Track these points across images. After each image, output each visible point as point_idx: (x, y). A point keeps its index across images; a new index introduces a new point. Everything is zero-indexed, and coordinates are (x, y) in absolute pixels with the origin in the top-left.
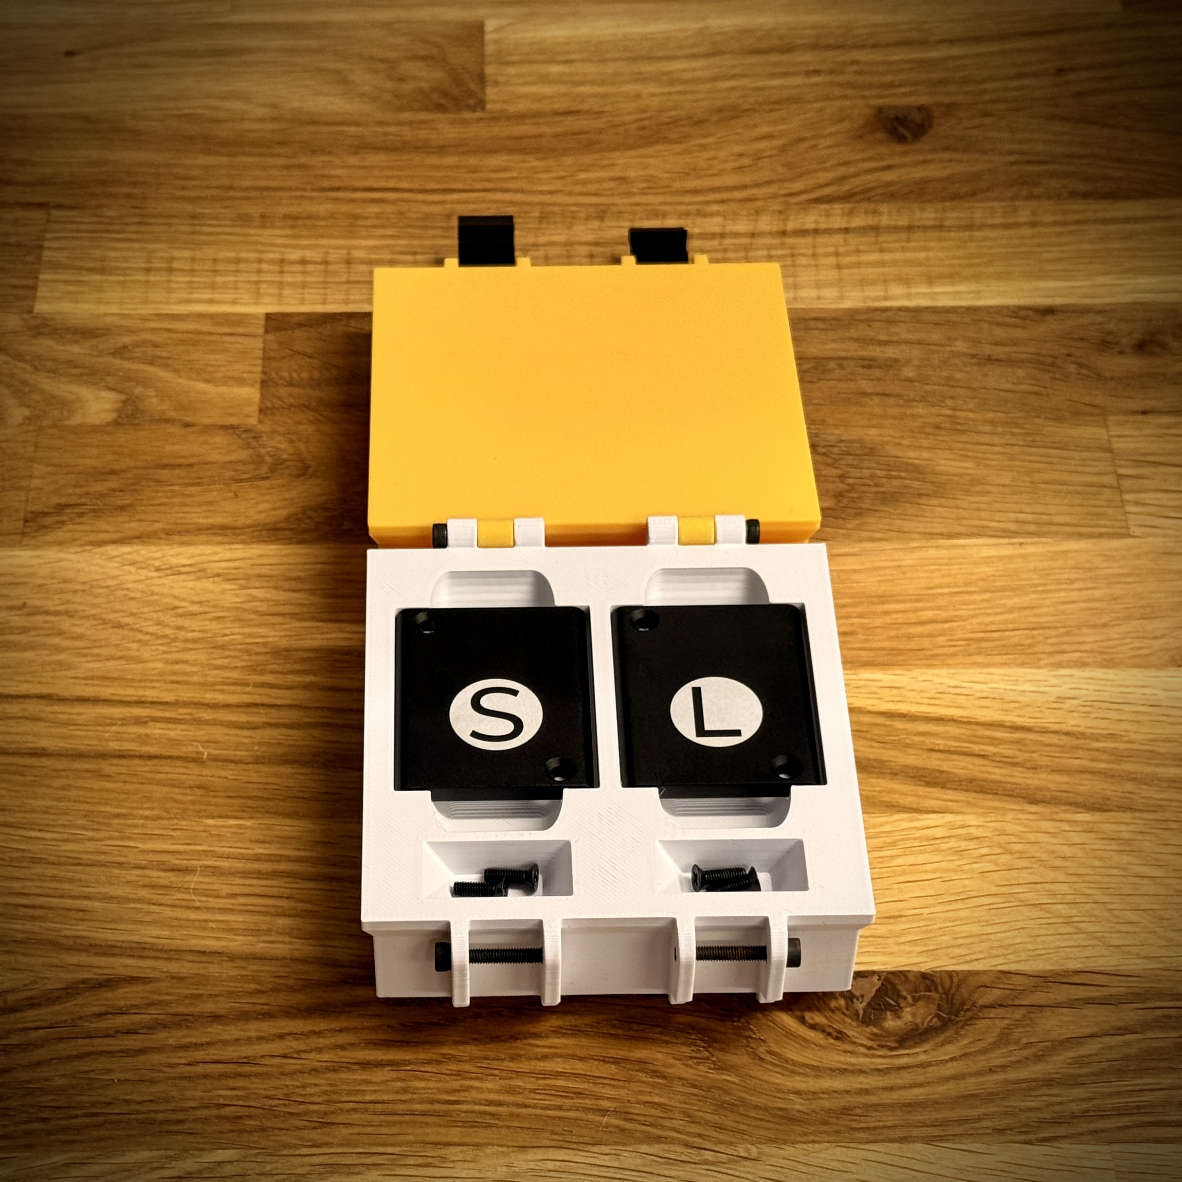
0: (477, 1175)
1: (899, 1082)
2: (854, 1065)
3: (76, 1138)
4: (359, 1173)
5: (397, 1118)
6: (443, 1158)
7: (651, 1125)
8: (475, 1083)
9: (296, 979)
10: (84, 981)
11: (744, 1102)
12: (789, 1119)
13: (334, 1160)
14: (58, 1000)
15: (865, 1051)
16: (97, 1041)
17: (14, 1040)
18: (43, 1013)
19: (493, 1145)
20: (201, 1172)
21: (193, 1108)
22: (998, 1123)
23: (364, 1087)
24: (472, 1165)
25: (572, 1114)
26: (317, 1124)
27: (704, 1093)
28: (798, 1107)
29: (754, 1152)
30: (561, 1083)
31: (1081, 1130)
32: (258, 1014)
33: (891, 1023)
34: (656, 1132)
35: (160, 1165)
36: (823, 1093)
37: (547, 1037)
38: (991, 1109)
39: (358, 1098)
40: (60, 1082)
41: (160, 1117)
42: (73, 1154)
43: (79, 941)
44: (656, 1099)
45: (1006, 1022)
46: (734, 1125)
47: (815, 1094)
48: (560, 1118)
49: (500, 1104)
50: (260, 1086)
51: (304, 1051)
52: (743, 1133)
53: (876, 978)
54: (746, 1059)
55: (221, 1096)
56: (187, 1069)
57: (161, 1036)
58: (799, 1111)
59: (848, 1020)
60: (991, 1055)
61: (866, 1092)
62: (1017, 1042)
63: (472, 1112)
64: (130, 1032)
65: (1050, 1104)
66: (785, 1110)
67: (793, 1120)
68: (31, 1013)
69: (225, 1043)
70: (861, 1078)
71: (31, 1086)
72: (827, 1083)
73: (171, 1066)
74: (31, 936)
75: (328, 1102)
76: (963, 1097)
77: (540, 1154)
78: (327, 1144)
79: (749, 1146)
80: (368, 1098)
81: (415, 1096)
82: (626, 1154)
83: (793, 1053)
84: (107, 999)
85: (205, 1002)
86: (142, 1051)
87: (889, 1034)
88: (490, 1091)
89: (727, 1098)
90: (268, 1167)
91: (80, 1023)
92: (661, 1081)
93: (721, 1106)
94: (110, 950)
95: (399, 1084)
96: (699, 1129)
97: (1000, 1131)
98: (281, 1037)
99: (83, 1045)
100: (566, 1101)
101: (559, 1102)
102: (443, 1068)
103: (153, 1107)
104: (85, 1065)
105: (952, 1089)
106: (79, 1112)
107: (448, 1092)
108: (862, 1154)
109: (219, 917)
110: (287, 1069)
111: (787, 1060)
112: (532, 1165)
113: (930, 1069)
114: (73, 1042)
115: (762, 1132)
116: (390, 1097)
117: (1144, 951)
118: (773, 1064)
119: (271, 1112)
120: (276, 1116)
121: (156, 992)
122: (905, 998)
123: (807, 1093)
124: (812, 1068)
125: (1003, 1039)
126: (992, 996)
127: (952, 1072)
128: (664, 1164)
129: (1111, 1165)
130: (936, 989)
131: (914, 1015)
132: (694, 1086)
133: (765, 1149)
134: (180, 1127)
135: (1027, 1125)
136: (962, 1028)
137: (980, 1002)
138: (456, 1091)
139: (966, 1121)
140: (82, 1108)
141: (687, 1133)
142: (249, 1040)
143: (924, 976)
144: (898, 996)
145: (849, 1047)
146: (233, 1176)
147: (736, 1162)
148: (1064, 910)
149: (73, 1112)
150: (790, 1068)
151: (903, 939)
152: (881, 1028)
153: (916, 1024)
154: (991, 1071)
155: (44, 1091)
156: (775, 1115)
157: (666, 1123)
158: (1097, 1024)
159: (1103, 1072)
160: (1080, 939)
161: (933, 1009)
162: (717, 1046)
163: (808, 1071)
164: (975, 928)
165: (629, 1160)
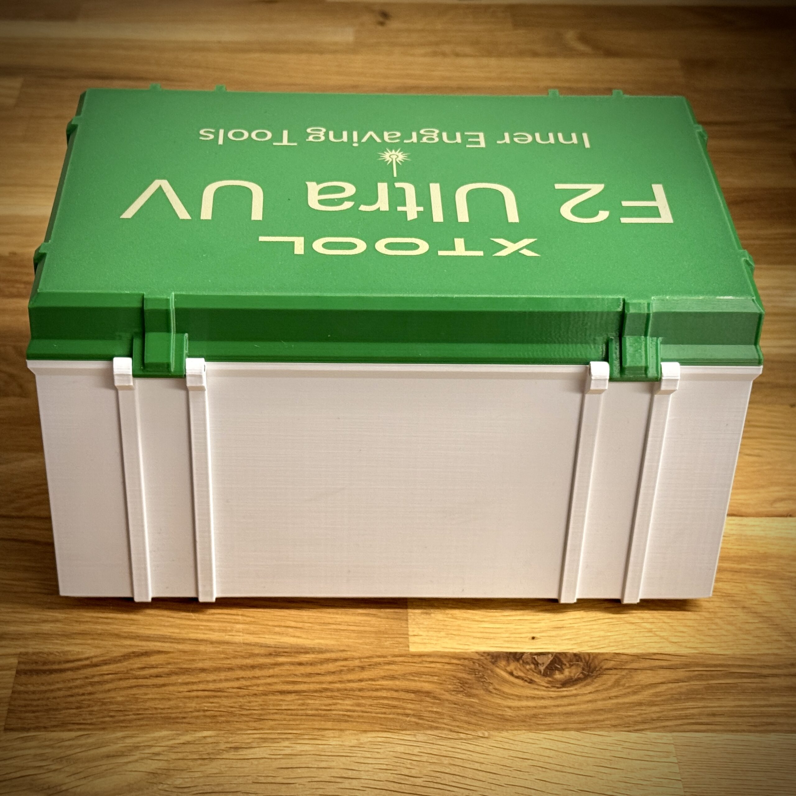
0: (341, 743)
1: (562, 703)
2: (538, 695)
3: (129, 725)
4: (278, 742)
5: (298, 717)
6: (323, 736)
7: (432, 721)
8: (340, 701)
9: (246, 653)
10: (133, 653)
11: (481, 712)
12: (504, 719)
13: (265, 736)
14: (120, 661)
15: (544, 688)
16: (140, 680)
17: (96, 679)
18: (112, 667)
19: (349, 730)
20: (195, 741)
21: (191, 712)
22: (614, 722)
23: (281, 703)
24: (338, 739)
25: (391, 716)
26: (256, 720)
27: (459, 707)
28: (509, 714)
29: (486, 734)
30: (386, 702)
31: (656, 726)
32: (226, 668)
33: (558, 676)
34: (435, 725)
35: (173, 738)
36: (523, 707)
37: (378, 680)
38: (609, 716)
39: (278, 708)
40: (120, 699)
41: (173, 715)
42: (126, 733)
43: (131, 634)
44: (435, 710)
45: (618, 676)
46: (476, 722)
47: (519, 708)
48: (385, 718)
49: (354, 711)
50: (225, 702)
51: (250, 686)
52: (481, 725)
53: (550, 656)
54: (482, 692)
55: (205, 706)
56: (188, 693)
57: (174, 678)
58: (510, 716)
59: (535, 674)
60: (609, 691)
61: (545, 707)
62: (623, 685)
63: (339, 715)
64: (157, 676)
65: (640, 714)
66: (503, 715)
67: (507, 720)
68: (105, 668)
69: (208, 682)
70: (542, 701)
71: (104, 701)
72: (524, 703)
73: (180, 692)
74: (106, 632)
75: (262, 709)
76: (595, 710)
77: (374, 734)
78: (262, 729)
79: (484, 732)
80: (284, 708)
81: (308, 707)
82: (419, 735)
83: (506, 689)
84: (146, 661)
85: (198, 663)
86: (164, 685)
87: (557, 681)
88: (347, 705)
89: (472, 709)
90: (230, 739)
91: (131, 672)
92: (438, 701)
93: (469, 713)
94: (148, 638)
95: (300, 702)
96: (458, 724)
97: (615, 726)
98: (238, 679)
99: (133, 682)
100: (387, 710)
101: (384, 710)
102: (323, 694)
103: (169, 711)
104: (134, 691)
105: (590, 706)
106: (131, 713)
107: (325, 705)
108: (543, 736)
109: (205, 624)
110: (241, 694)
111: (504, 693)
112: (369, 739)
113: (579, 697)
114: (127, 681)
115: (491, 725)
116: (295, 707)
117: (689, 645)
118: (496, 694)
119: (232, 714)
120: (235, 716)
121: (172, 658)
122: (565, 665)
123: (514, 707)
124: (517, 696)
125: (617, 683)
126: (611, 664)
127: (590, 699)
128: (440, 739)
129: (672, 742)
130: (581, 661)
131: (570, 672)
132: (455, 704)
133: (492, 733)
134: (184, 720)
135: (629, 723)
136: (595, 678)
137: (605, 667)
138: (330, 705)
139: (597, 721)
140: (132, 711)
141: (452, 726)
142: (221, 681)
143: (575, 655)
144: (561, 663)
145: (536, 687)
146: (212, 743)
147: (476, 739)
148: (648, 626)
149: (127, 713)
150: (505, 696)
151: (564, 638)
152: (553, 678)
153: (571, 676)
154: (610, 698)
155: (111, 703)
156: (498, 718)
157: (440, 721)
158: (664, 677)
159: (668, 700)
160: (656, 639)
161: (580, 670)
162: (467, 685)
163: (515, 697)
164: (602, 633)
165: (421, 737)
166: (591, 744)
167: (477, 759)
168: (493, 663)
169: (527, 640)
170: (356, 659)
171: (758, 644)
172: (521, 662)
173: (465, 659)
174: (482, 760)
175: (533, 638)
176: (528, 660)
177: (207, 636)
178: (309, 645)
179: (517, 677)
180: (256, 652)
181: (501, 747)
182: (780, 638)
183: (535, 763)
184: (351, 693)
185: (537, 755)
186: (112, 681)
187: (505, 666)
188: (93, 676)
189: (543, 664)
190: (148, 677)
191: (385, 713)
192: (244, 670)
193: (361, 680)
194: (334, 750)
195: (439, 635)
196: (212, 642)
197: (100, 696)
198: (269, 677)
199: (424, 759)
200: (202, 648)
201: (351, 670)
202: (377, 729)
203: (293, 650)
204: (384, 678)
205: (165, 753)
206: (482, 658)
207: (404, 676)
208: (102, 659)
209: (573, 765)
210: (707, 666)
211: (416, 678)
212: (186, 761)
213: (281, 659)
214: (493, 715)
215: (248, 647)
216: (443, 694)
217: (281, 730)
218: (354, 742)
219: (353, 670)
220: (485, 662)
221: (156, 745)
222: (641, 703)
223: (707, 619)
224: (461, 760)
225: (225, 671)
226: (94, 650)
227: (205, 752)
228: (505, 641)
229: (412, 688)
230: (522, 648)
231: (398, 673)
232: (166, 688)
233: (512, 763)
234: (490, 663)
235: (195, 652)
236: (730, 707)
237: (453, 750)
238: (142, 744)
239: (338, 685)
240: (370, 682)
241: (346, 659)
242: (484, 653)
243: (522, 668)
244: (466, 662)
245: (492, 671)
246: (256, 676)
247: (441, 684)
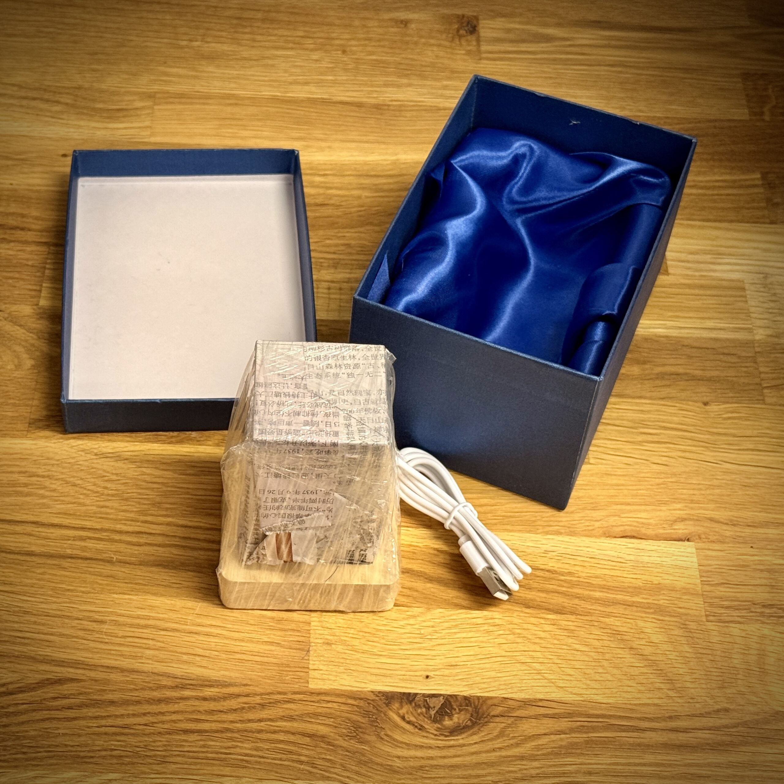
1: (449, 754)
2: (427, 744)
3: (40, 763)
5: (199, 761)
7: (325, 771)
8: (239, 744)
9: (154, 684)
10: (47, 680)
11: (372, 762)
13: (167, 781)
14: (34, 689)
15: (433, 736)
16: (53, 712)
17: (11, 709)
18: (27, 696)
19: (246, 777)
21: (99, 750)
23: (184, 744)
25: (286, 763)
26: (160, 762)
27: (352, 755)
28: (398, 765)
30: (282, 746)
32: (134, 701)
33: (447, 722)
34: (327, 774)
36: (411, 758)
37: (277, 721)
38: (492, 770)
39: (181, 749)
40: (33, 733)
41: (82, 754)
42: (37, 772)
43: (46, 658)
44: (328, 757)
45: (503, 725)
46: (366, 773)
47: (406, 758)
48: (280, 765)
49: (251, 756)
50: (133, 740)
51: (156, 723)
53: (442, 698)
54: (374, 738)
55: (113, 745)
56: (97, 729)
57: (85, 711)
58: (398, 767)
59: (426, 720)
60: (494, 742)
61: (431, 758)
62: (508, 735)
63: (237, 759)
64: (69, 708)
65: (521, 770)
66: (391, 766)
68: (20, 696)
69: (116, 716)
70: (430, 751)
71: (19, 734)
72: (413, 753)
73: (89, 727)
75: (166, 750)
76: (479, 763)
78: (164, 773)
80: (186, 749)
81: (209, 750)
83: (398, 736)
84: (58, 690)
85: (108, 694)
86: (75, 719)
87: (446, 728)
88: (246, 748)
89: (363, 758)
91: (44, 702)
92: (331, 747)
93: (360, 763)
94: (62, 663)
95: (201, 743)
96: (348, 774)
98: (144, 714)
99: (45, 714)
100: (285, 756)
101: (279, 756)
102: (224, 735)
103: (79, 749)
104: (47, 725)
105: (474, 759)
106: (42, 750)
107: (226, 748)
109: (117, 648)
110: (147, 732)
111: (394, 740)
113: (464, 748)
114: (41, 712)
115: (379, 777)
116: (197, 749)
117: (575, 691)
118: (388, 741)
119: (137, 755)
120: (140, 757)
121: (83, 687)
122: (455, 709)
123: (403, 757)
124: (405, 743)
125: (501, 734)
126: (498, 710)
127: (475, 750)
130: (471, 706)
131: (458, 718)
132: (347, 751)
134: (91, 760)
136: (482, 727)
137: (492, 714)
138: (230, 747)
140: (44, 748)
141: (342, 776)
142: (128, 716)
143: (466, 698)
144: (452, 708)
145: (425, 734)
148: (537, 666)
149: (38, 750)
150: (396, 743)
151: (457, 678)
152: (442, 725)
153: (459, 723)
154: (494, 750)
155: (25, 737)
156: (386, 769)
157: (332, 770)
158: (548, 728)
159: (549, 754)
160: (544, 682)
161: (468, 716)
162: (360, 730)
163: (404, 746)
164: (493, 674)
168: (387, 705)
169: (421, 679)
170: (258, 695)
171: (640, 692)
172: (413, 704)
173: (361, 699)
175: (427, 677)
176: (420, 703)
177: (118, 662)
178: (214, 676)
179: (409, 722)
180: (165, 683)
182: (662, 686)
184: (250, 734)
186: (26, 712)
187: (398, 709)
188: (9, 706)
189: (434, 707)
190: (60, 708)
191: (281, 759)
192: (151, 704)
193: (260, 721)
195: (339, 670)
196: (122, 670)
197: (14, 729)
198: (174, 713)
200: (113, 676)
201: (252, 708)
203: (200, 682)
204: (282, 718)
206: (377, 698)
207: (301, 718)
208: (17, 685)
210: (589, 716)
211: (313, 720)
213: (187, 693)
214: (382, 765)
215: (157, 678)
216: (337, 740)
219: (254, 708)
220: (380, 703)
222: (522, 757)
223: (595, 660)
225: (133, 704)
226: (11, 675)
228: (400, 679)
229: (309, 731)
230: (416, 689)
231: (297, 713)
232: (76, 722)
234: (384, 705)
235: (106, 682)
236: (606, 764)
239: (239, 725)
240: (269, 723)
241: (247, 695)
242: (379, 692)
243: (414, 712)
244: (362, 703)
245: (385, 715)
246: (162, 711)
247: (336, 727)
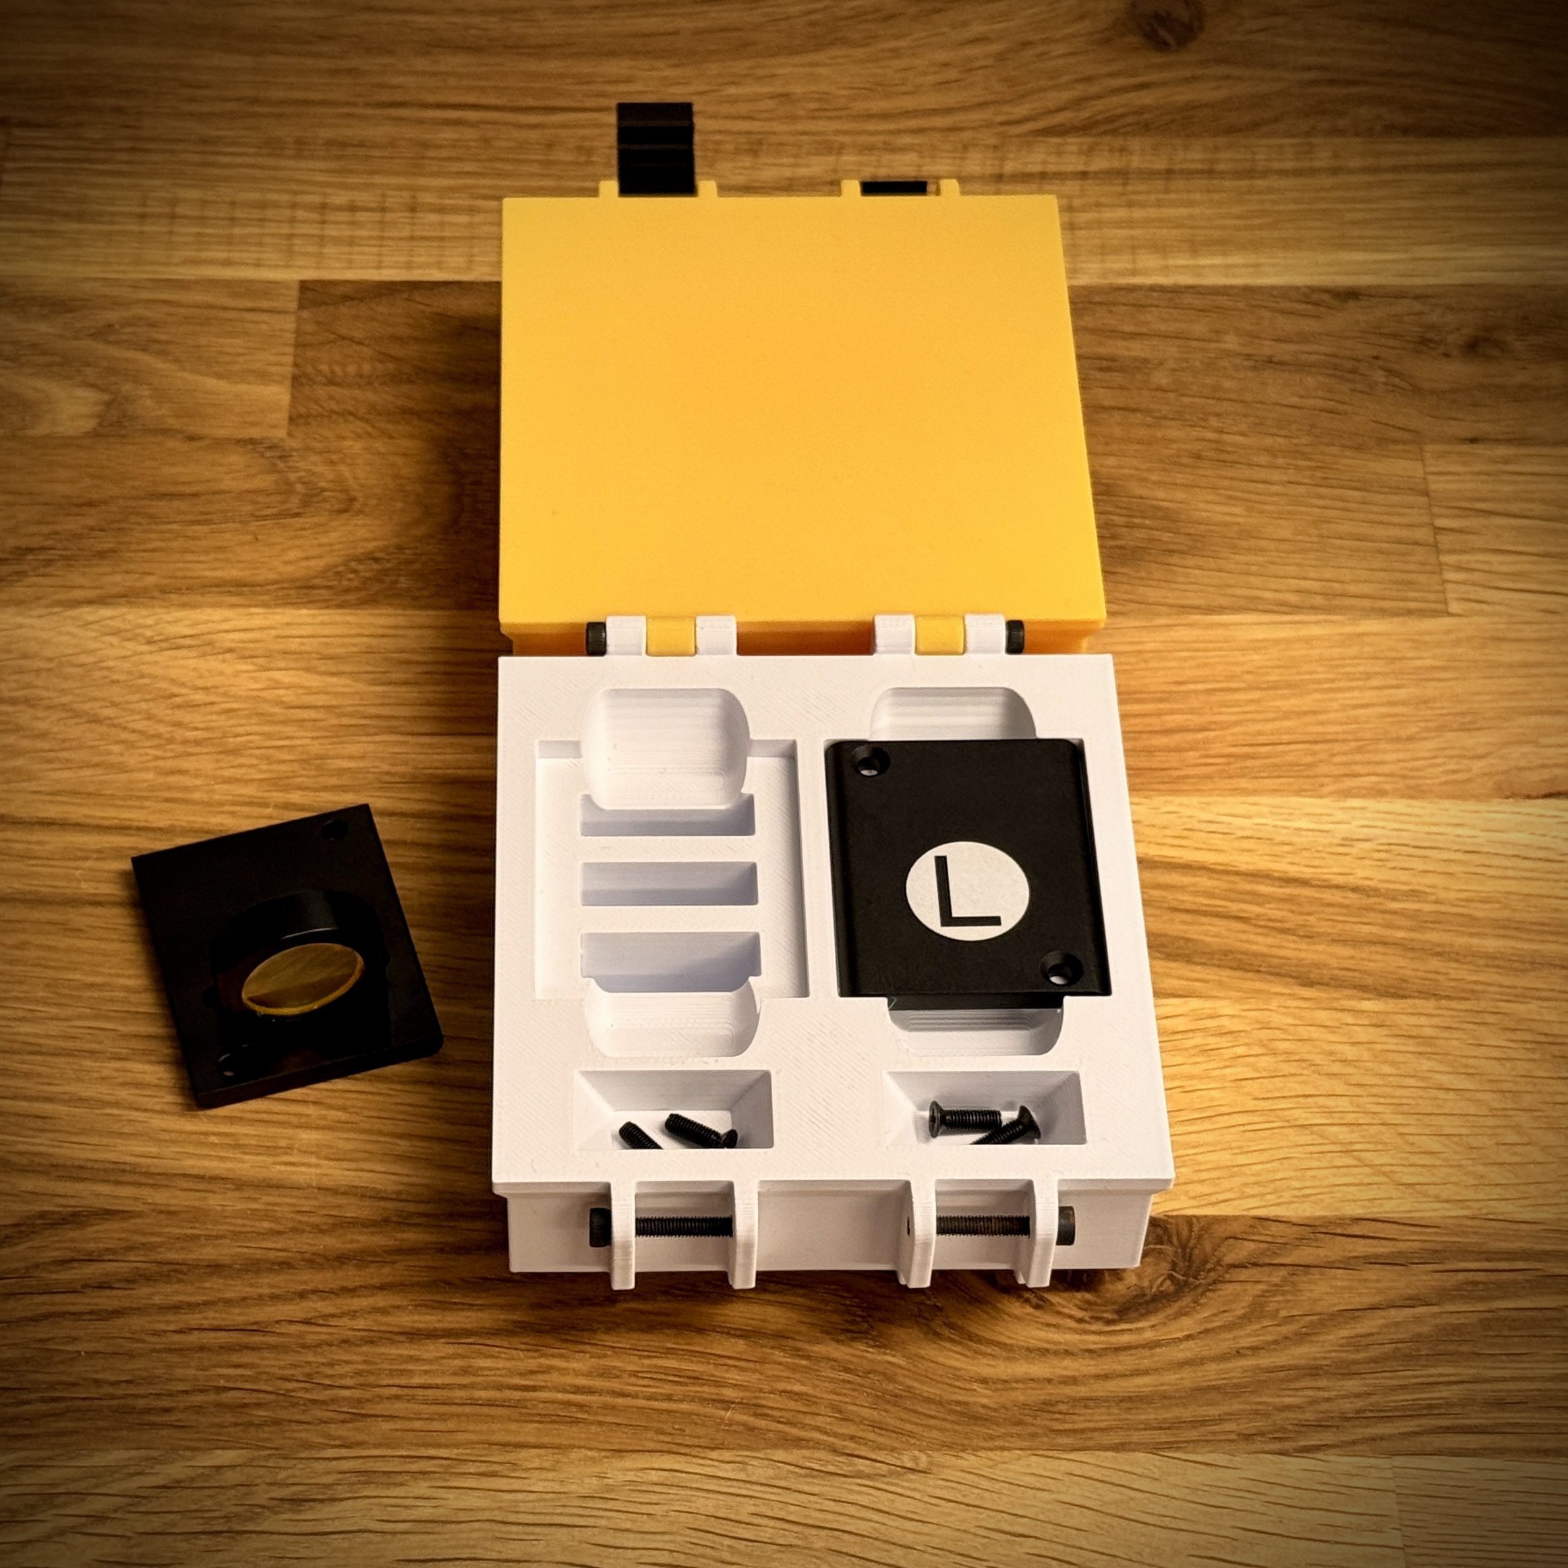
0: (557, 1488)
1: (1117, 1368)
2: (1058, 1343)
3: (27, 1431)
5: (455, 1409)
6: (514, 1465)
7: (788, 1423)
8: (558, 1363)
9: (324, 1216)
10: (42, 1216)
11: (912, 1394)
12: (971, 1416)
14: (7, 1241)
15: (1073, 1324)
16: (58, 1298)
19: (580, 1447)
20: (193, 1480)
21: (185, 1392)
22: (1245, 1426)
23: (410, 1367)
24: (551, 1475)
25: (684, 1406)
27: (859, 1380)
28: (984, 1401)
31: (1354, 1437)
33: (1109, 1287)
34: (795, 1432)
35: (139, 1469)
36: (1017, 1381)
38: (1236, 1406)
39: (403, 1382)
40: (8, 1354)
41: (141, 1403)
43: (36, 1159)
44: (797, 1388)
45: (1260, 1287)
46: (898, 1423)
47: (1005, 1384)
48: (668, 1412)
49: (590, 1391)
50: (274, 1363)
51: (333, 1316)
52: (911, 1435)
55: (221, 1376)
56: (178, 1338)
57: (143, 1293)
58: (984, 1406)
60: (1237, 1333)
61: (1073, 1381)
62: (1274, 1315)
63: (553, 1402)
64: (102, 1286)
65: (1313, 1402)
66: (966, 1404)
67: (976, 1419)
69: (229, 1302)
70: (1067, 1362)
72: (1022, 1368)
73: (156, 1333)
75: (362, 1386)
76: (1201, 1389)
77: (642, 1461)
78: (361, 1444)
79: (917, 1453)
80: (416, 1380)
81: (478, 1380)
82: (755, 1462)
84: (72, 1240)
85: (203, 1246)
86: (117, 1313)
87: (1110, 1302)
88: (577, 1373)
89: (890, 1387)
90: (282, 1475)
91: (36, 1273)
92: (804, 1362)
93: (881, 1398)
94: (79, 1173)
95: (458, 1363)
96: (851, 1429)
97: (1247, 1437)
98: (302, 1295)
99: (40, 1303)
100: (678, 1388)
101: (667, 1389)
102: (516, 1341)
103: (132, 1390)
104: (43, 1330)
105: (1188, 1378)
106: (33, 1396)
107: (521, 1374)
108: (1065, 1466)
110: (311, 1338)
112: (631, 1476)
113: (1158, 1350)
114: (27, 1300)
115: (935, 1434)
116: (447, 1380)
117: (1446, 1193)
119: (286, 1399)
120: (294, 1405)
121: (135, 1232)
123: (996, 1381)
124: (1000, 1345)
125: (1256, 1311)
126: (1243, 1251)
127: (1188, 1355)
128: (807, 1476)
129: (1391, 1485)
130: (1168, 1242)
131: (1137, 1276)
132: (847, 1370)
133: (938, 1457)
134: (166, 1418)
135: (1283, 1430)
136: (1202, 1294)
137: (1228, 1260)
138: (532, 1372)
139: (1203, 1422)
140: (36, 1391)
141: (836, 1435)
142: (260, 1300)
145: (1053, 1320)
146: (234, 1486)
147: (899, 1475)
148: (1341, 1133)
149: (24, 1396)
150: (975, 1346)
152: (1094, 1293)
153: (1140, 1289)
154: (1238, 1354)
156: (952, 1412)
157: (808, 1420)
158: (1380, 1291)
159: (1386, 1358)
160: (1361, 1174)
161: (1163, 1269)
165: (759, 1470)
166: (1186, 1491)
167: (897, 1536)
174: (909, 1539)
177: (228, 1165)
180: (352, 1213)
181: (960, 1499)
183: (1041, 1547)
185: (1049, 1522)
190: (78, 1287)
191: (669, 1398)
192: (321, 1268)
194: (539, 1507)
196: (240, 1185)
198: (380, 1288)
199: (765, 1535)
202: (651, 1445)
205: (118, 1515)
209: (1140, 1554)
210: (1490, 1256)
212: (170, 1539)
213: (410, 1237)
214: (940, 1403)
215: (332, 1200)
216: (818, 1342)
217: (409, 1449)
218: (592, 1485)
221: (96, 1491)
222: (1316, 1368)
223: (1496, 1113)
224: (859, 1539)
225: (270, 1270)
227: (218, 1514)
229: (740, 1323)
232: (119, 1322)
233: (985, 1546)
236: (1543, 1379)
237: (838, 1508)
238: (61, 1490)
246: (349, 1284)
